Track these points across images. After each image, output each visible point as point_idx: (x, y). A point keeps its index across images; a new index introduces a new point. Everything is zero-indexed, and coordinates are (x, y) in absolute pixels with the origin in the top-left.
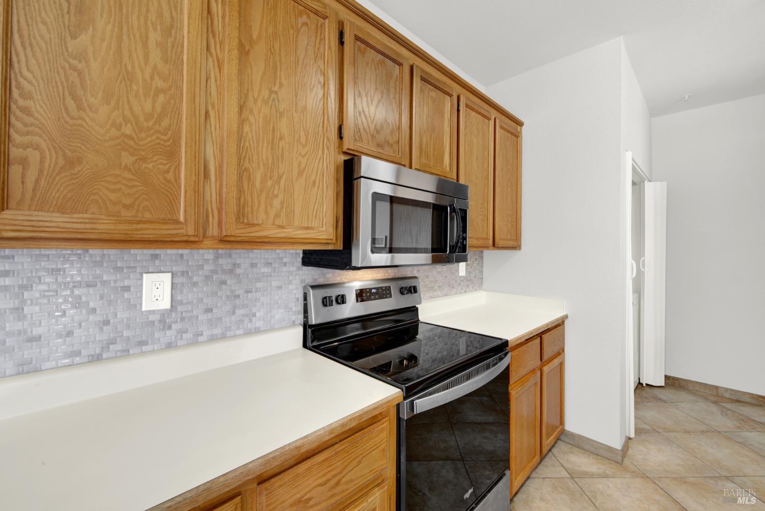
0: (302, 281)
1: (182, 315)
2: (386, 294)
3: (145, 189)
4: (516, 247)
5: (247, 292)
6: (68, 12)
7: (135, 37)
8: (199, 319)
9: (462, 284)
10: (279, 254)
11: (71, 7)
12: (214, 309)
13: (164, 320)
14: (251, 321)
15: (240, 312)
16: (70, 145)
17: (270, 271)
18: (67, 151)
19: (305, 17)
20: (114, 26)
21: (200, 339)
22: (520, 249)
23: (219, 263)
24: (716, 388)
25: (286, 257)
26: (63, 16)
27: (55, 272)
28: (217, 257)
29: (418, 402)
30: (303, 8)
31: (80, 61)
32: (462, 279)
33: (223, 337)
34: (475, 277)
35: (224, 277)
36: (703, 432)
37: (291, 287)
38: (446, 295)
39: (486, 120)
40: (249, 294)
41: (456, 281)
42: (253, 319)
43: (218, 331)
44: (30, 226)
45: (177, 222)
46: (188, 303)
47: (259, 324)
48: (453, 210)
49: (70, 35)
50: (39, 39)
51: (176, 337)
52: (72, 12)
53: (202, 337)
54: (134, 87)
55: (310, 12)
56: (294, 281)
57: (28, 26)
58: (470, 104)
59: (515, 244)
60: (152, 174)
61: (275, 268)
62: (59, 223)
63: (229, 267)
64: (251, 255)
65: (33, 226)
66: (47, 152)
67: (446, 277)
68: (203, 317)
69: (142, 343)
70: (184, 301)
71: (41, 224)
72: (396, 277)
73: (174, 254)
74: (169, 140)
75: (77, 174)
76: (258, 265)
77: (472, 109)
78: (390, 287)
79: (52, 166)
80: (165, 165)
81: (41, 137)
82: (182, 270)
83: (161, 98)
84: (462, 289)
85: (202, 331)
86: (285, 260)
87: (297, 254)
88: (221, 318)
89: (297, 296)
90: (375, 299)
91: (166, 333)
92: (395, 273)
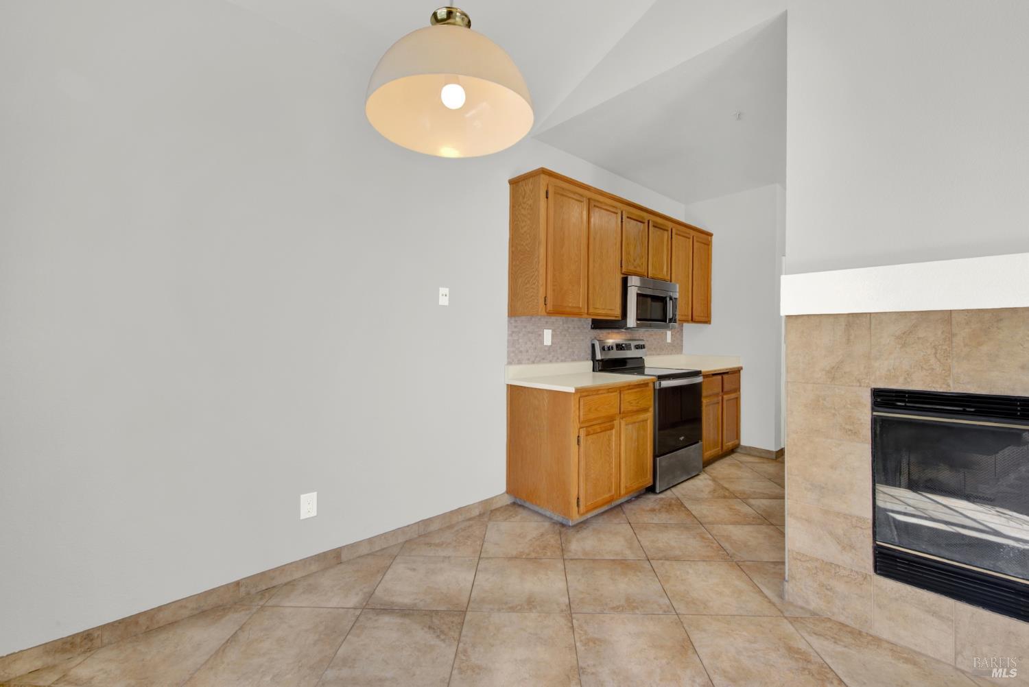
0: (591, 337)
1: (554, 349)
2: (629, 348)
5: (573, 341)
8: (558, 351)
9: (669, 348)
10: (583, 322)
12: (562, 347)
13: (549, 349)
15: (570, 350)
17: (580, 331)
21: (558, 360)
22: (710, 324)
25: (585, 323)
27: (525, 327)
28: (563, 324)
29: (662, 382)
32: (669, 343)
33: (565, 361)
34: (678, 344)
35: (565, 333)
37: (587, 340)
38: (659, 355)
39: (688, 240)
41: (665, 345)
45: (579, 308)
47: (576, 357)
48: (671, 299)
56: (588, 337)
58: (678, 232)
59: (707, 320)
60: (575, 291)
63: (567, 328)
64: (573, 323)
67: (659, 341)
69: (543, 359)
70: (555, 343)
76: (576, 328)
77: (679, 235)
78: (630, 344)
80: (577, 287)
82: (556, 328)
84: (668, 352)
85: (558, 357)
86: (585, 325)
87: (589, 321)
88: (564, 352)
89: (589, 345)
90: (624, 350)
91: (550, 355)
92: (625, 335)
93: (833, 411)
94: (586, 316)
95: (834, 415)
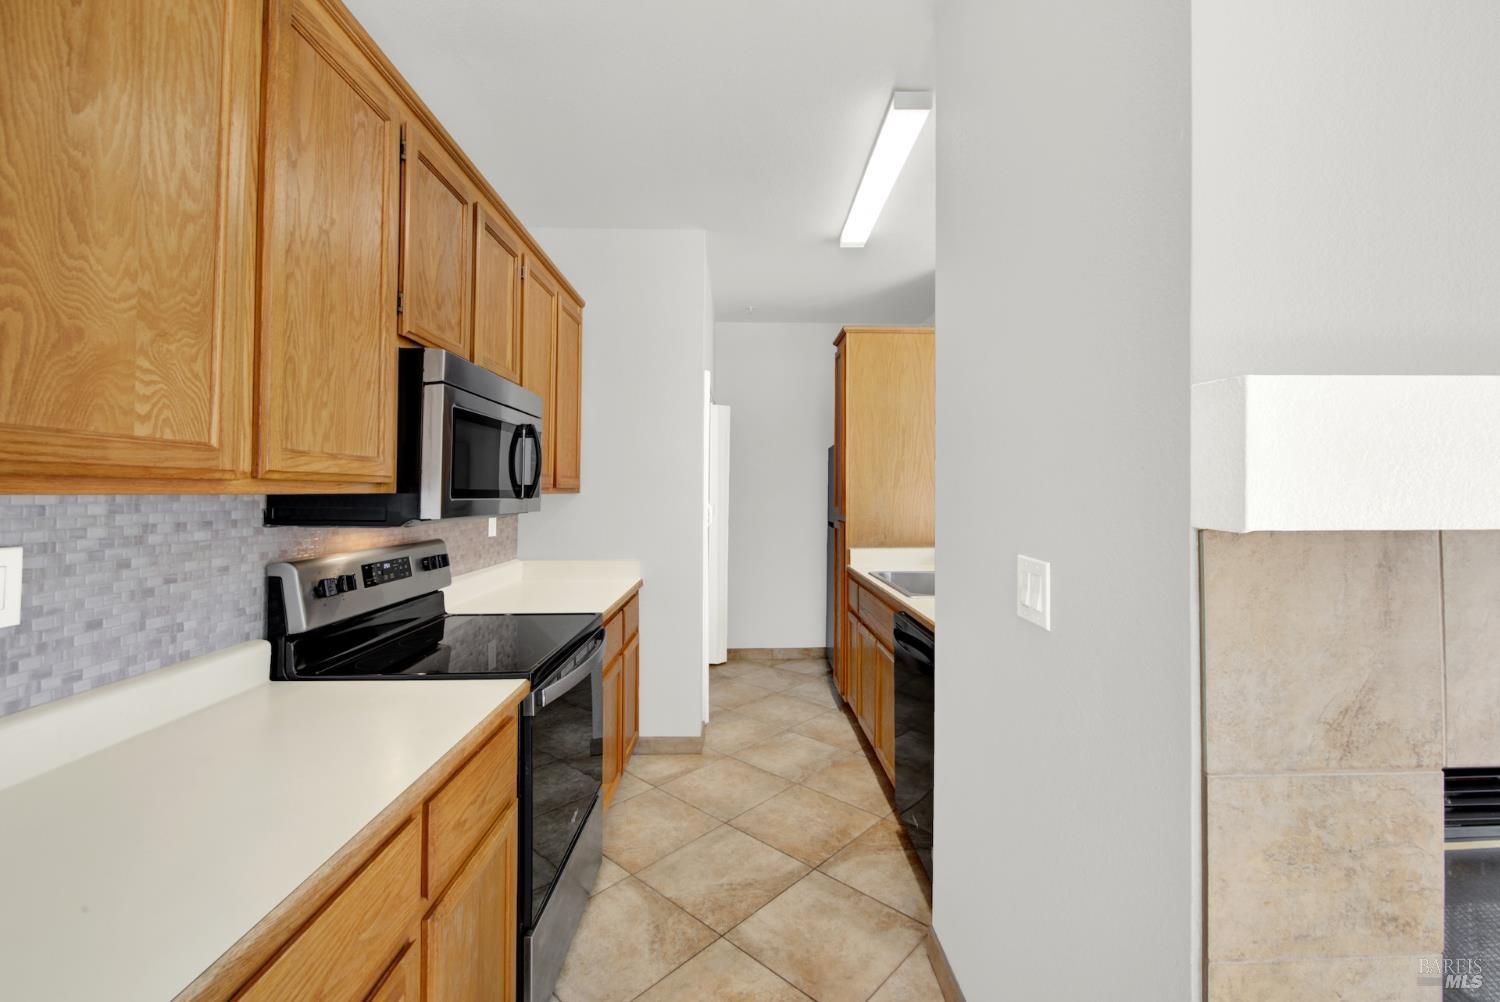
0: (263, 555)
1: (40, 638)
2: (404, 571)
3: (165, 388)
4: (575, 489)
5: (168, 581)
6: (69, 63)
7: (158, 120)
8: (76, 644)
9: (492, 550)
10: (224, 503)
11: (73, 55)
12: (104, 622)
14: (173, 640)
15: (154, 623)
16: (66, 305)
17: (209, 537)
18: (64, 317)
19: (361, 113)
20: (131, 96)
21: (77, 686)
22: (578, 491)
23: (117, 524)
24: (772, 650)
25: (236, 509)
26: (61, 68)
28: (112, 513)
30: (360, 99)
31: (84, 154)
32: (492, 541)
33: (122, 677)
34: (508, 538)
35: (124, 553)
36: (765, 697)
37: (244, 568)
39: (549, 297)
40: (172, 586)
41: (484, 546)
42: (179, 635)
43: (112, 667)
44: (17, 453)
46: (52, 612)
47: (188, 645)
49: (71, 106)
50: (27, 105)
51: (28, 688)
52: (75, 61)
53: (81, 682)
54: (156, 209)
55: (368, 107)
56: (249, 556)
57: (11, 78)
58: (535, 271)
59: (575, 483)
60: (175, 362)
61: (217, 531)
62: (57, 448)
63: (135, 531)
64: (175, 506)
65: (21, 453)
66: (34, 316)
67: (471, 539)
68: (82, 640)
70: (45, 609)
71: (33, 448)
72: (406, 541)
73: (26, 506)
74: (196, 305)
75: (75, 357)
76: (189, 527)
77: (536, 279)
78: (408, 558)
79: (41, 341)
80: (193, 346)
81: (25, 286)
82: (42, 541)
83: (191, 229)
84: (491, 559)
85: (82, 671)
86: (234, 516)
87: (255, 503)
88: (118, 639)
89: (254, 586)
90: (390, 580)
91: (5, 681)
92: (403, 534)
93: (1346, 860)
94: (242, 485)
95: (1350, 873)
